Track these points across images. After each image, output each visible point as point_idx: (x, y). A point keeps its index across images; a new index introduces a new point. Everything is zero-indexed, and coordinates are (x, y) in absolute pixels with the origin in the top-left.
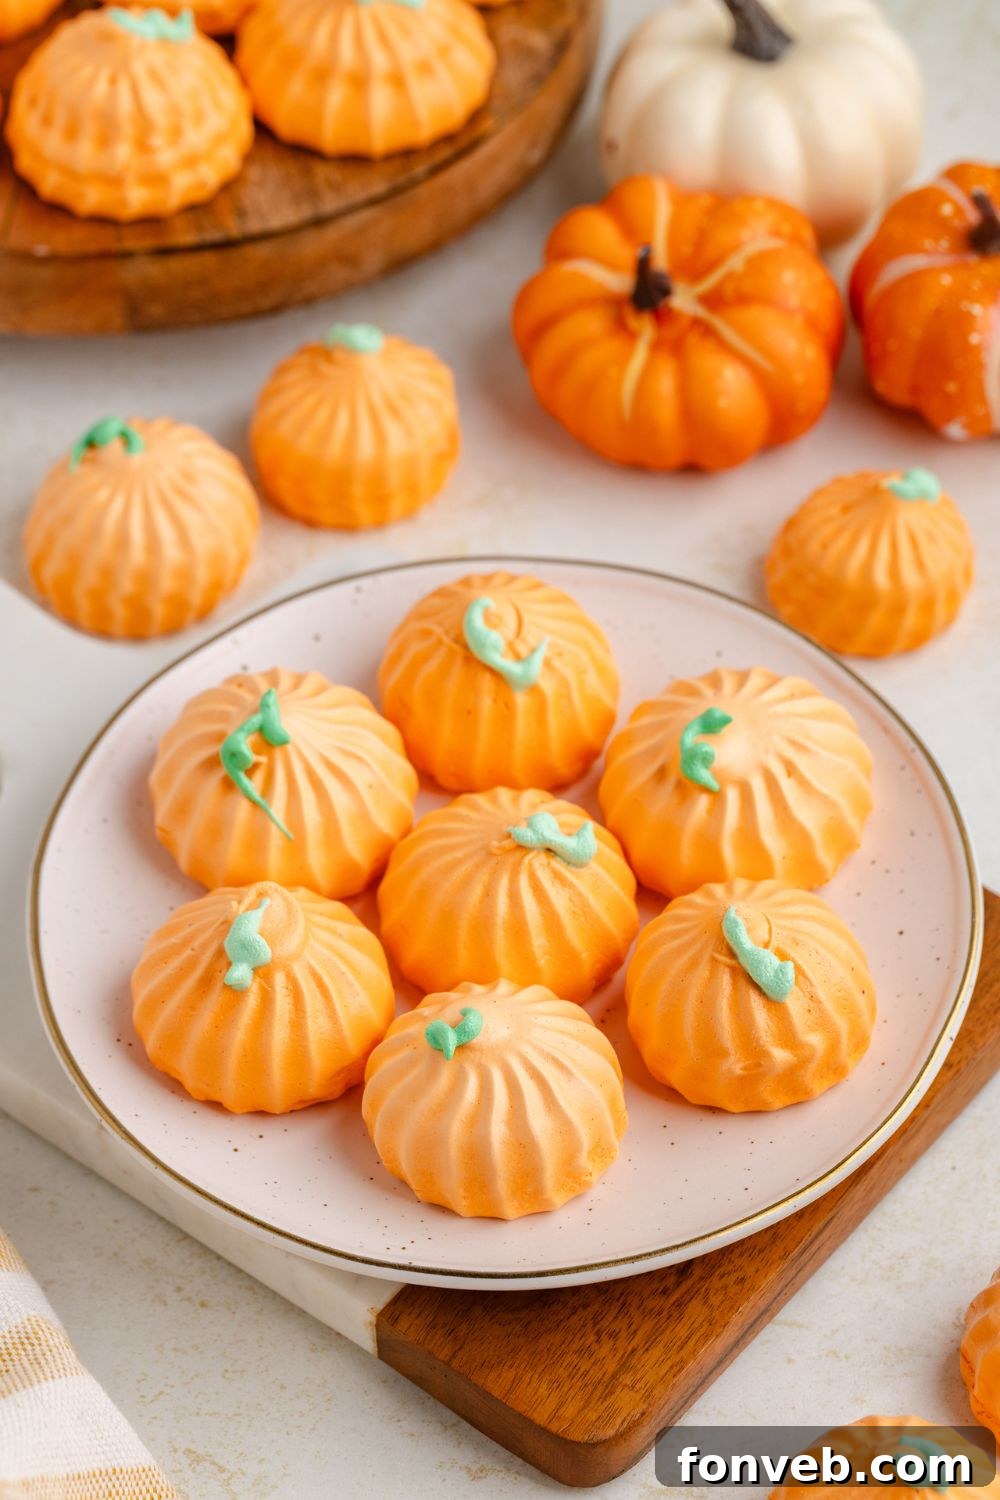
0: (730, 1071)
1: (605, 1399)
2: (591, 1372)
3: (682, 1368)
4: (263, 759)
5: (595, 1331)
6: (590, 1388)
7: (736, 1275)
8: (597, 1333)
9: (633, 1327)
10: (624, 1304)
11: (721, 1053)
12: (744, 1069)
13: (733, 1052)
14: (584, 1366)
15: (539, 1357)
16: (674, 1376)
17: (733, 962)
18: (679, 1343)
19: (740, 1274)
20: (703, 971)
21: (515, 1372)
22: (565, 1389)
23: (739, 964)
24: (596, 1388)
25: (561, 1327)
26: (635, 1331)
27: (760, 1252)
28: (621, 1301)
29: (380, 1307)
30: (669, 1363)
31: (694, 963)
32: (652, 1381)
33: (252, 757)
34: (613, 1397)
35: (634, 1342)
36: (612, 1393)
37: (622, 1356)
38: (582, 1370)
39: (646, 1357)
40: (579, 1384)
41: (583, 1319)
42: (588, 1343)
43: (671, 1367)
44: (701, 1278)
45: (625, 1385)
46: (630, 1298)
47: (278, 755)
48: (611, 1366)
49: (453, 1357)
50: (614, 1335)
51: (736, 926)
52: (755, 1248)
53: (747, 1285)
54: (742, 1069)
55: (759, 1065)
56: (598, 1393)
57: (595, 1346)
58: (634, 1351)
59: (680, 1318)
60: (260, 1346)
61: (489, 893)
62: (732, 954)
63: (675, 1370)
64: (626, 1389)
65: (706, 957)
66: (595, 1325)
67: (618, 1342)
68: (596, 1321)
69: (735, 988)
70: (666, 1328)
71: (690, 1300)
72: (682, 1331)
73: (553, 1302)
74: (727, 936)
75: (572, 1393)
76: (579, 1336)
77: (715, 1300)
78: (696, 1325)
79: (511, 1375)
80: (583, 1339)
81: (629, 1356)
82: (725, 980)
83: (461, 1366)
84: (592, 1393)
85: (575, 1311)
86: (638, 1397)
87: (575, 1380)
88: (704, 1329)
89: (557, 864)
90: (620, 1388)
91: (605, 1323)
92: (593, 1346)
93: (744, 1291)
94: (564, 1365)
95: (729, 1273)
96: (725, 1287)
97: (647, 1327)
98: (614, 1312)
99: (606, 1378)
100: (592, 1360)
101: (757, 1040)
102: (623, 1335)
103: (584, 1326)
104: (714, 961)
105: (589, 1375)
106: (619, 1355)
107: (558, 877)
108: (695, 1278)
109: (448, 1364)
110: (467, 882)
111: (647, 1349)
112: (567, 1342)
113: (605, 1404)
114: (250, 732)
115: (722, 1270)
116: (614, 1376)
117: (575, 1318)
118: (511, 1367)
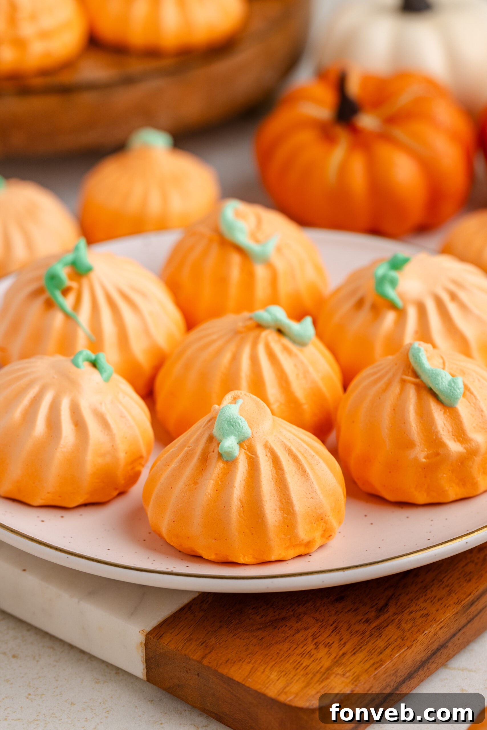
0: (416, 459)
1: (322, 682)
2: (311, 666)
3: (382, 665)
4: (74, 285)
5: (314, 643)
6: (310, 676)
7: (422, 612)
8: (315, 644)
9: (343, 642)
10: (336, 628)
11: (410, 445)
12: (426, 457)
13: (419, 444)
14: (306, 662)
15: (271, 657)
16: (376, 669)
17: (417, 380)
18: (379, 650)
19: (426, 612)
20: (395, 389)
21: (252, 666)
22: (291, 676)
23: (422, 381)
24: (315, 675)
25: (288, 640)
26: (345, 643)
27: (439, 600)
28: (334, 626)
29: (149, 629)
30: (372, 662)
31: (388, 385)
32: (358, 672)
33: (67, 283)
34: (329, 681)
35: (344, 650)
36: (327, 678)
37: (335, 657)
38: (304, 665)
39: (353, 658)
40: (302, 673)
41: (304, 636)
42: (308, 650)
43: (374, 664)
44: (395, 614)
45: (338, 674)
46: (340, 625)
47: (85, 282)
48: (327, 663)
49: (204, 657)
50: (329, 645)
51: (419, 352)
52: (435, 597)
53: (430, 618)
54: (425, 458)
55: (438, 454)
56: (316, 679)
57: (314, 652)
58: (344, 654)
59: (380, 635)
60: (57, 680)
61: (235, 358)
62: (416, 375)
63: (376, 666)
64: (339, 676)
65: (397, 379)
66: (313, 640)
67: (332, 649)
68: (314, 637)
69: (419, 398)
70: (369, 642)
71: (387, 626)
72: (381, 643)
73: (282, 626)
74: (412, 361)
75: (296, 678)
76: (301, 646)
77: (406, 626)
78: (391, 640)
79: (249, 667)
80: (305, 647)
81: (340, 657)
82: (412, 393)
83: (209, 663)
84: (312, 678)
85: (298, 631)
86: (348, 681)
87: (298, 670)
88: (398, 642)
89: (285, 341)
90: (334, 675)
91: (321, 639)
92: (312, 651)
93: (428, 621)
94: (291, 662)
95: (416, 611)
96: (414, 619)
97: (355, 640)
98: (328, 632)
99: (323, 670)
100: (312, 659)
101: (437, 433)
102: (336, 645)
103: (306, 639)
104: (403, 382)
105: (309, 668)
106: (333, 657)
107: (286, 349)
108: (390, 613)
109: (200, 662)
110: (220, 352)
111: (354, 654)
112: (292, 649)
113: (323, 685)
114: (66, 265)
115: (412, 609)
116: (329, 669)
117: (298, 636)
118: (249, 663)
